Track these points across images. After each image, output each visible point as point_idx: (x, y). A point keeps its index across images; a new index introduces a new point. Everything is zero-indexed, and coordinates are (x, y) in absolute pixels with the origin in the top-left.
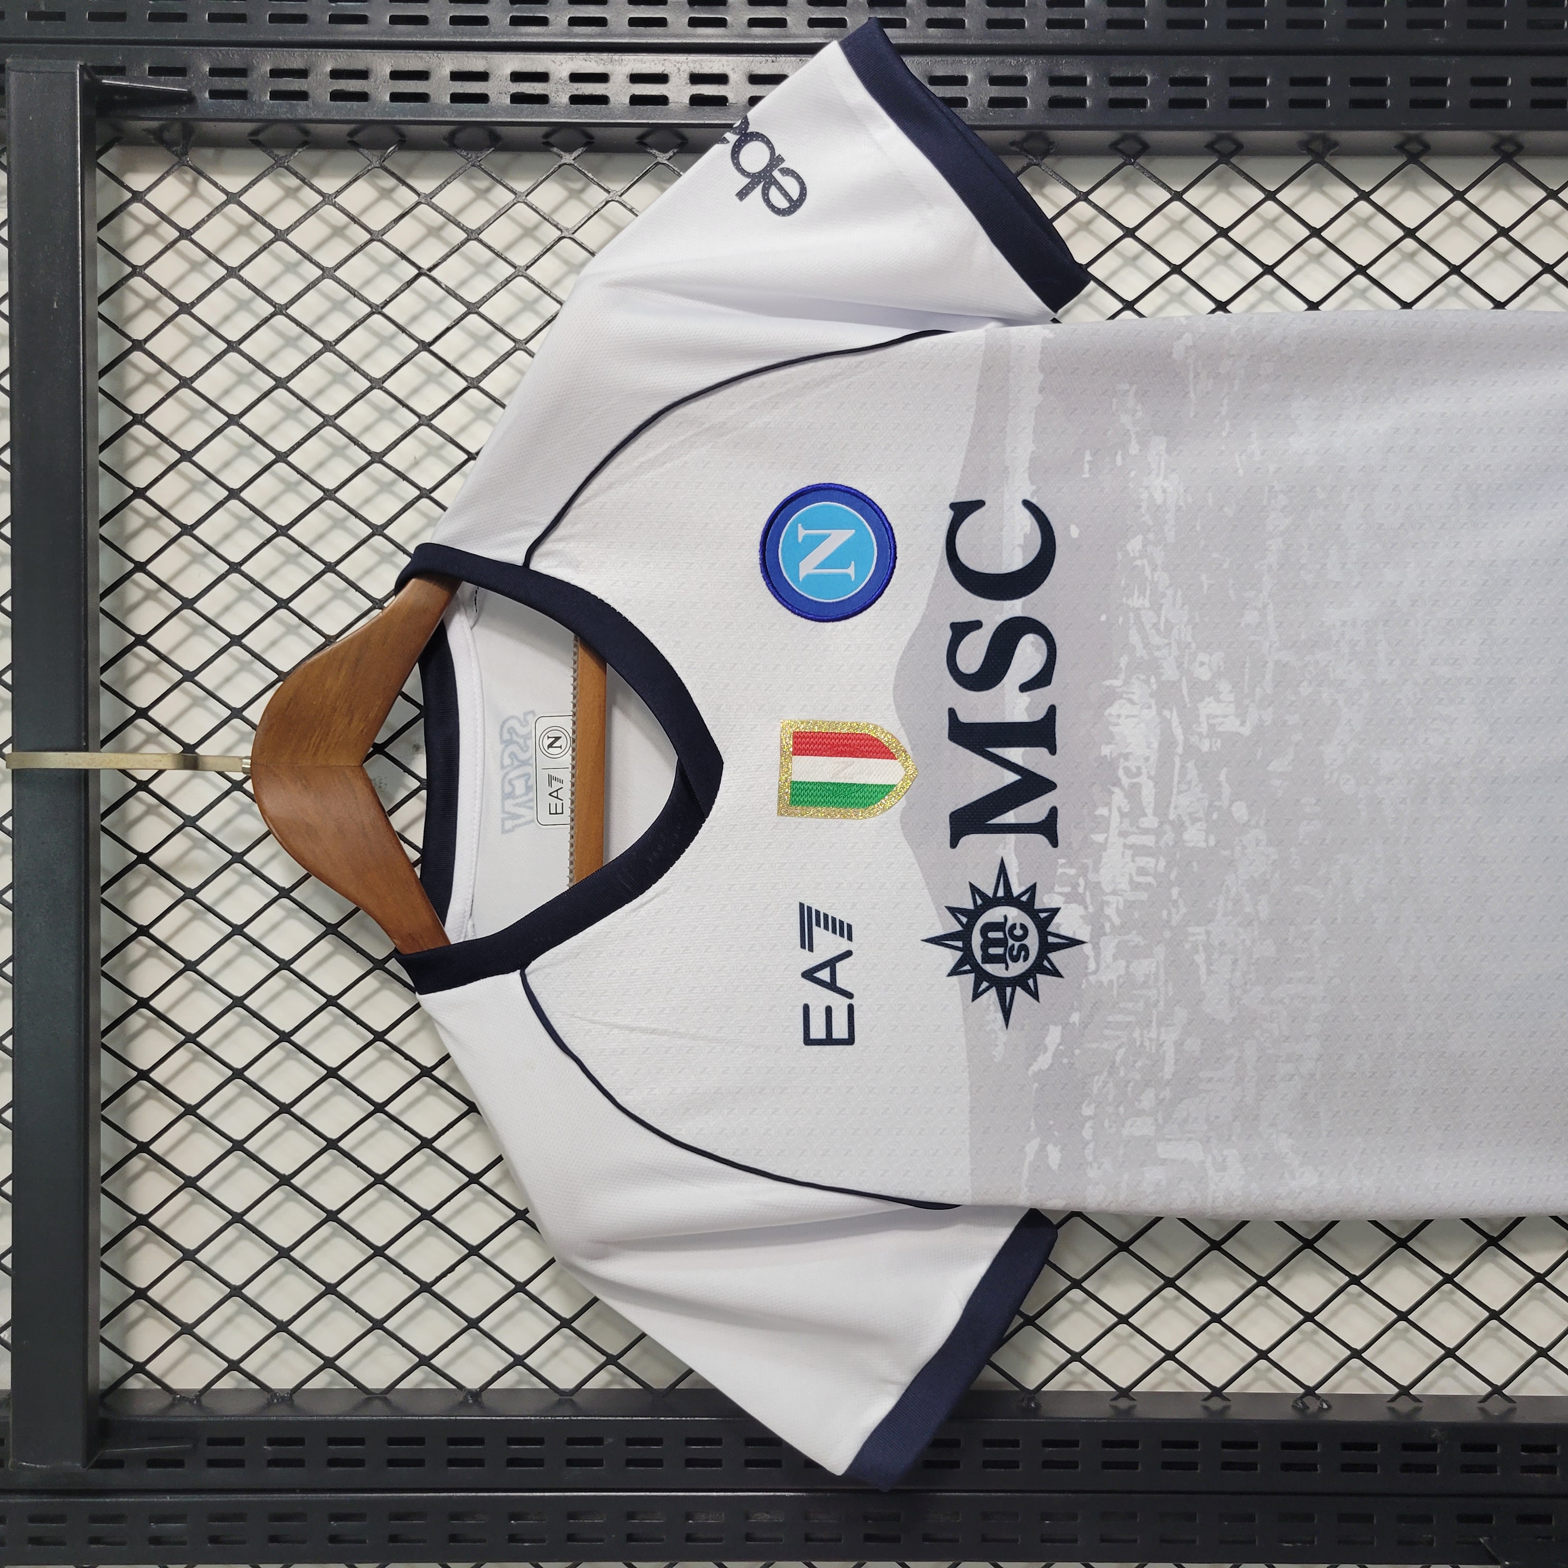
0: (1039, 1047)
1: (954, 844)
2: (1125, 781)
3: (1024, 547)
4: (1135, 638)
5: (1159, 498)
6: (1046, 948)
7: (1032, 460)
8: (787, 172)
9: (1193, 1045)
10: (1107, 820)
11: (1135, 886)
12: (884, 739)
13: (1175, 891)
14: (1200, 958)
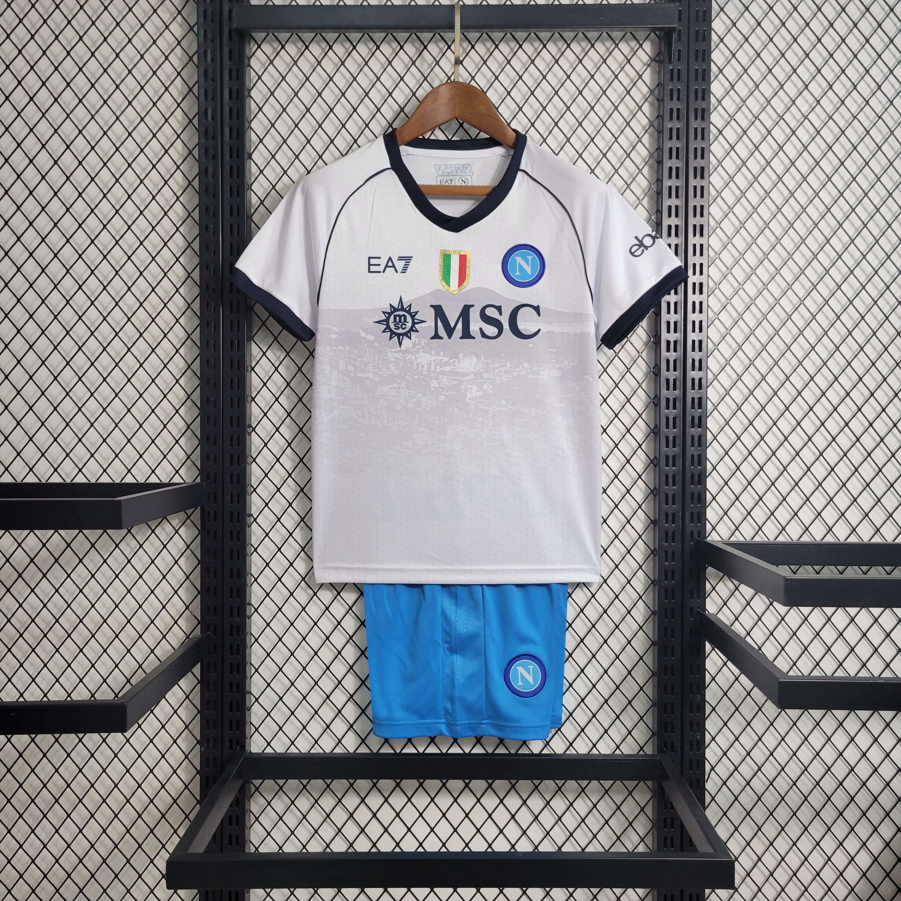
0: (367, 332)
1: (431, 306)
2: (451, 361)
3: (525, 329)
4: (497, 365)
5: (541, 373)
6: (398, 335)
7: (553, 332)
8: (643, 251)
9: (368, 383)
10: (439, 355)
11: (418, 364)
12: (465, 284)
13: (416, 377)
14: (395, 385)
